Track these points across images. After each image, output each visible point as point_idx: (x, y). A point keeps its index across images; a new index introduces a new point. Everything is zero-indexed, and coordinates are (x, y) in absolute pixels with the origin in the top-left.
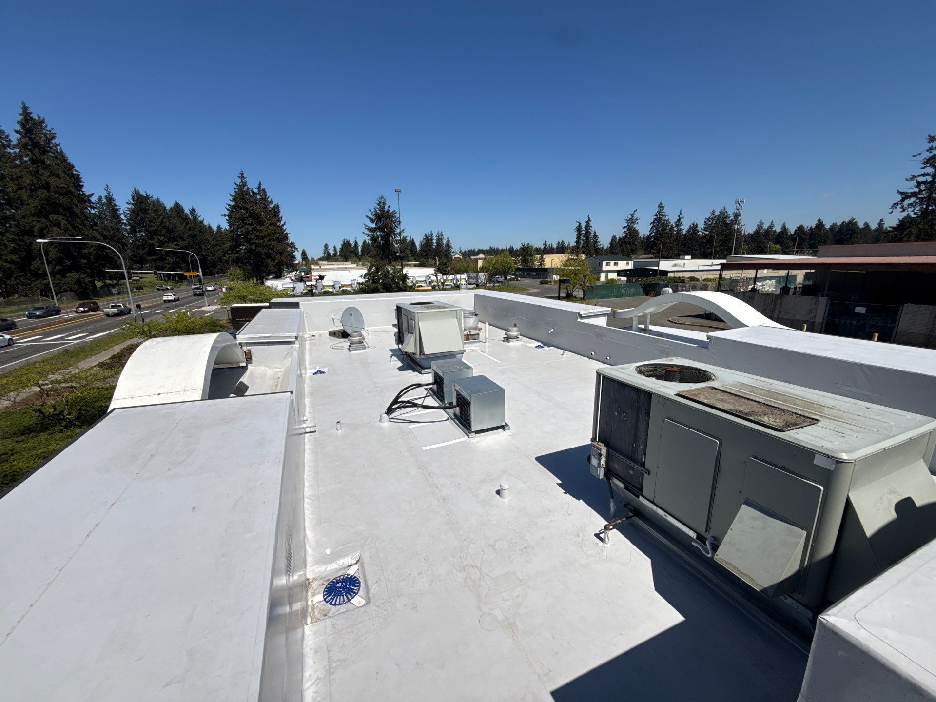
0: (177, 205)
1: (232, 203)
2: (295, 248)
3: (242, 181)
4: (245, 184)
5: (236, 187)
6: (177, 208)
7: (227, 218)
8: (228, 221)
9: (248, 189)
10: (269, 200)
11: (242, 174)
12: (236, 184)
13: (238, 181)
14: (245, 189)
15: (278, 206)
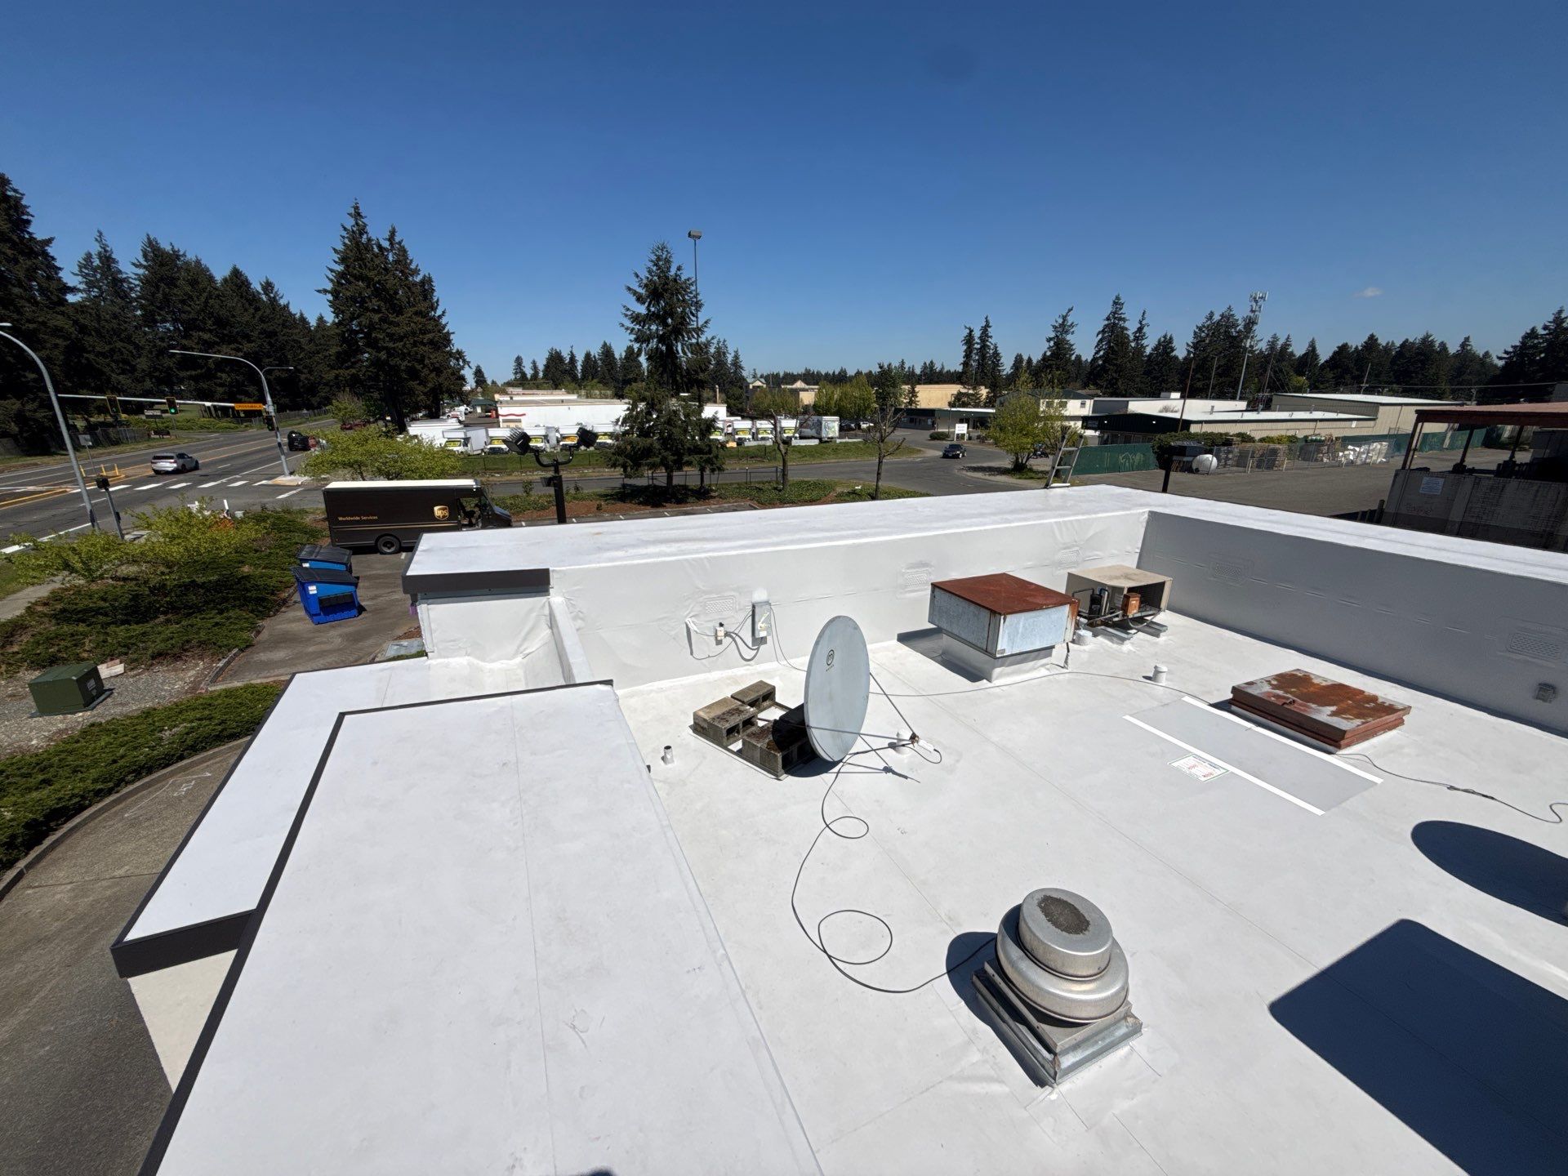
0: (236, 273)
1: (340, 268)
2: (464, 361)
3: (357, 224)
4: (362, 230)
5: (344, 234)
6: (237, 279)
7: (330, 297)
8: (333, 304)
9: (369, 240)
10: (413, 266)
11: (356, 208)
12: (345, 229)
13: (350, 223)
14: (364, 239)
15: (430, 280)
